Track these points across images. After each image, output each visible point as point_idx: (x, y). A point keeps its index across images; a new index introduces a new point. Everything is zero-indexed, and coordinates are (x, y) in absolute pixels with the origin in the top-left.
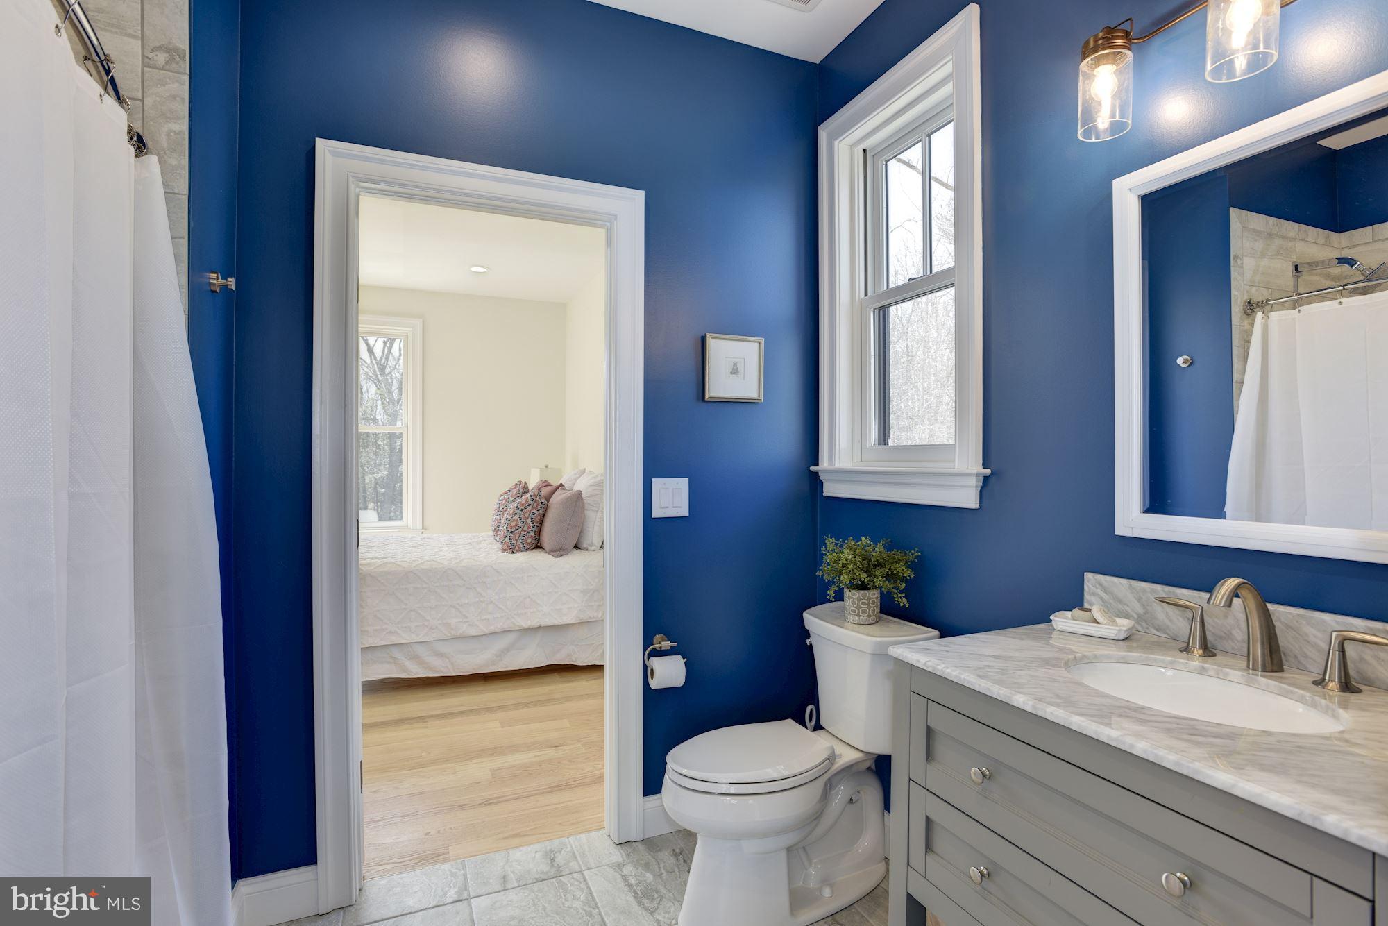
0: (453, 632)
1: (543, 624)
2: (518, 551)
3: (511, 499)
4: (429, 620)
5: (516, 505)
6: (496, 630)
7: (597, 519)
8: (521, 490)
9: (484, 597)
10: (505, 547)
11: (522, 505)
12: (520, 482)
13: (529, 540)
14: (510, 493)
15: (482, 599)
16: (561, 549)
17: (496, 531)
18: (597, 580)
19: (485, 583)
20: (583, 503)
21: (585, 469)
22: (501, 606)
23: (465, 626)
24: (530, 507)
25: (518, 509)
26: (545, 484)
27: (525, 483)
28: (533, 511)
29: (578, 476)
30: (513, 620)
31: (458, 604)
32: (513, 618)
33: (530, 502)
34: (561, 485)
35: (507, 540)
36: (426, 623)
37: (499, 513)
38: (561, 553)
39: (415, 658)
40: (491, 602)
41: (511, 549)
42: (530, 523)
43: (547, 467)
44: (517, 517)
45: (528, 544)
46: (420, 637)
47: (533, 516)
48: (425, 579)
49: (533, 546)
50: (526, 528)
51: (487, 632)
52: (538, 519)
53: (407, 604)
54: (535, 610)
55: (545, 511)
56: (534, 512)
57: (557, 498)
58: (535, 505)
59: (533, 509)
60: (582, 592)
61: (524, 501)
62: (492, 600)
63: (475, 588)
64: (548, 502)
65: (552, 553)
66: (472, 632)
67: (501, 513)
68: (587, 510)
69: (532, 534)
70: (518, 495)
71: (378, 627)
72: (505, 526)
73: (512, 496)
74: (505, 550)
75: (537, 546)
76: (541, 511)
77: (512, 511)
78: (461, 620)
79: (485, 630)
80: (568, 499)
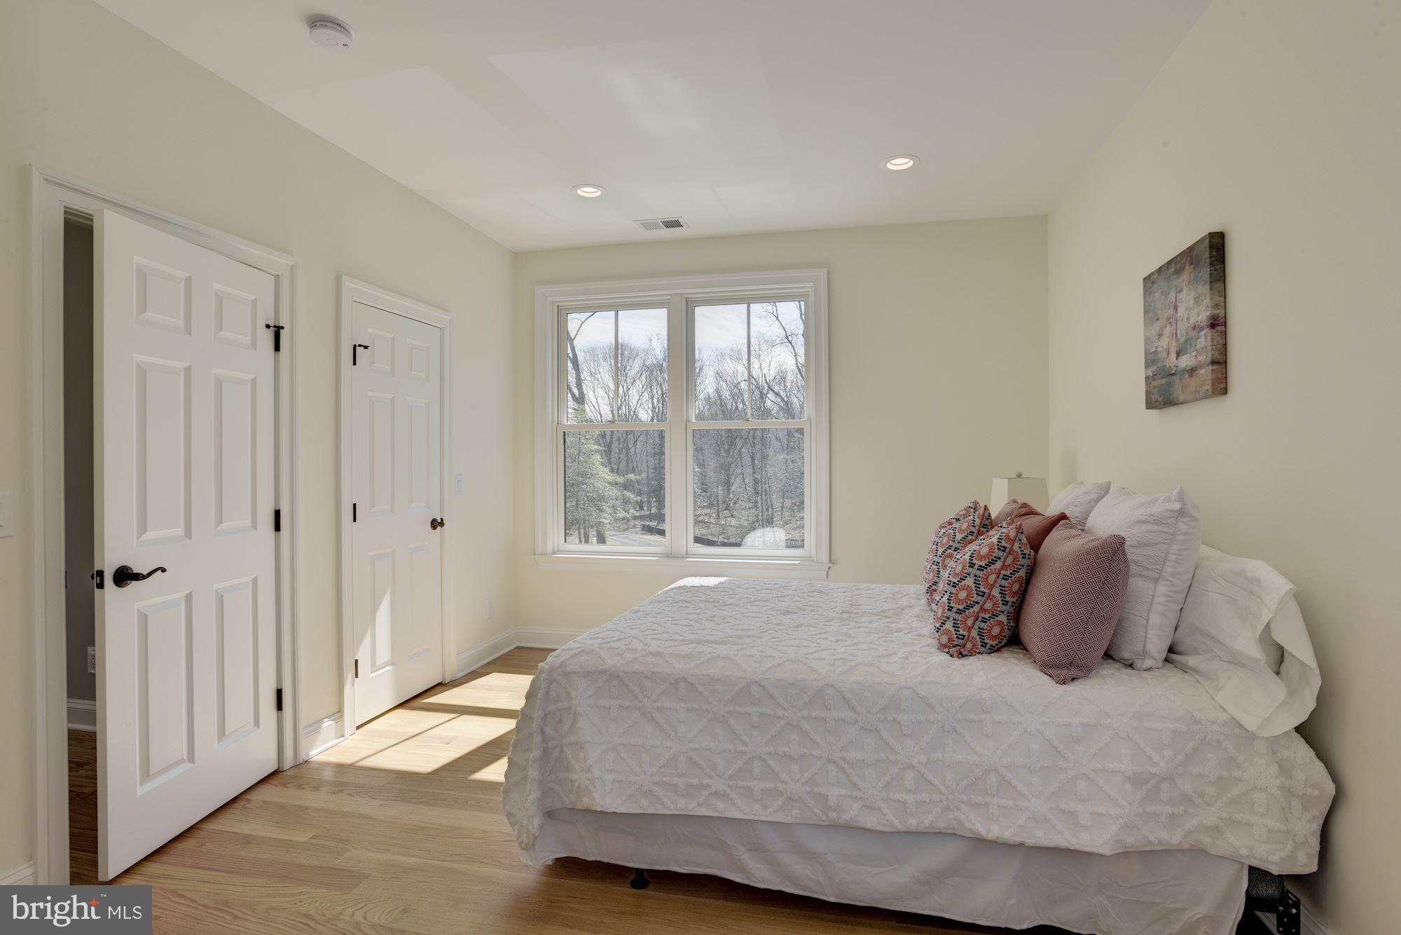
0: (833, 815)
1: (1030, 841)
2: (972, 653)
3: (959, 537)
4: (786, 783)
5: (967, 557)
6: (921, 828)
7: (1157, 599)
8: (978, 521)
9: (897, 753)
10: (944, 640)
11: (981, 557)
12: (976, 503)
13: (996, 631)
14: (956, 525)
15: (892, 757)
16: (1071, 664)
17: (931, 590)
18: (1168, 753)
19: (899, 723)
20: (1126, 561)
21: (1109, 483)
22: (931, 777)
23: (857, 806)
24: (998, 565)
25: (972, 565)
26: (1024, 510)
27: (986, 508)
28: (1003, 572)
29: (1094, 496)
30: (958, 814)
31: (844, 759)
32: (959, 809)
33: (997, 553)
34: (1063, 517)
35: (949, 625)
36: (781, 786)
37: (936, 559)
38: (1073, 672)
39: (758, 849)
40: (911, 767)
41: (958, 647)
42: (998, 596)
43: (1019, 476)
44: (969, 581)
45: (994, 638)
46: (770, 810)
47: (1004, 583)
48: (781, 700)
49: (1005, 641)
50: (988, 606)
51: (902, 828)
52: (1016, 587)
53: (745, 744)
54: (1011, 802)
55: (1032, 571)
56: (1008, 573)
57: (1059, 546)
58: (1010, 560)
59: (1004, 567)
60: (1129, 779)
61: (985, 551)
62: (915, 762)
63: (877, 730)
64: (1036, 551)
65: (1050, 671)
66: (870, 821)
67: (939, 560)
68: (1135, 576)
69: (1003, 618)
70: (972, 529)
71: (695, 781)
72: (946, 597)
73: (961, 531)
74: (945, 646)
75: (1013, 640)
76: (1022, 573)
77: (959, 568)
78: (848, 792)
79: (896, 823)
80: (1087, 552)
